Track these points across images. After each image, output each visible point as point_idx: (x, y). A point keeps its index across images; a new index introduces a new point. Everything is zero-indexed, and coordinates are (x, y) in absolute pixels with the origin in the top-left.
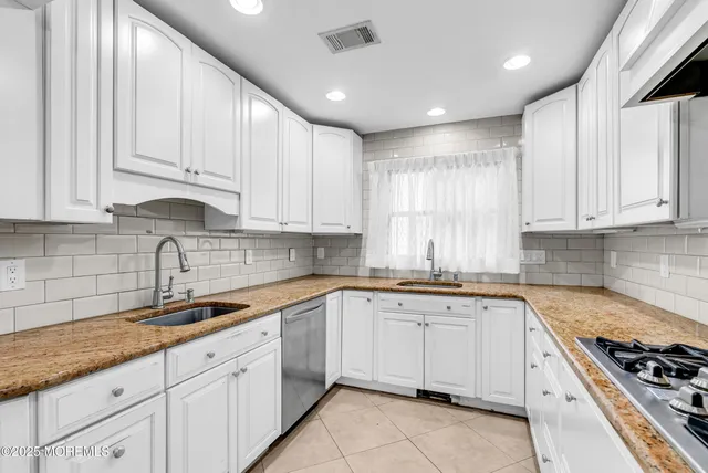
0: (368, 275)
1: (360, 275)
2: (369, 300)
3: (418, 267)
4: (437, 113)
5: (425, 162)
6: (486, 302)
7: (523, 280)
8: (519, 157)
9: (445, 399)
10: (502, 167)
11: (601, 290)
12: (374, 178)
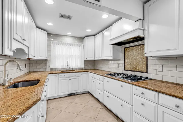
0: (50, 70)
1: (47, 71)
2: (56, 76)
3: (64, 67)
4: (69, 34)
5: (65, 43)
6: (82, 73)
7: (84, 69)
8: (84, 46)
9: (73, 94)
10: (80, 47)
11: (95, 69)
12: (52, 45)
